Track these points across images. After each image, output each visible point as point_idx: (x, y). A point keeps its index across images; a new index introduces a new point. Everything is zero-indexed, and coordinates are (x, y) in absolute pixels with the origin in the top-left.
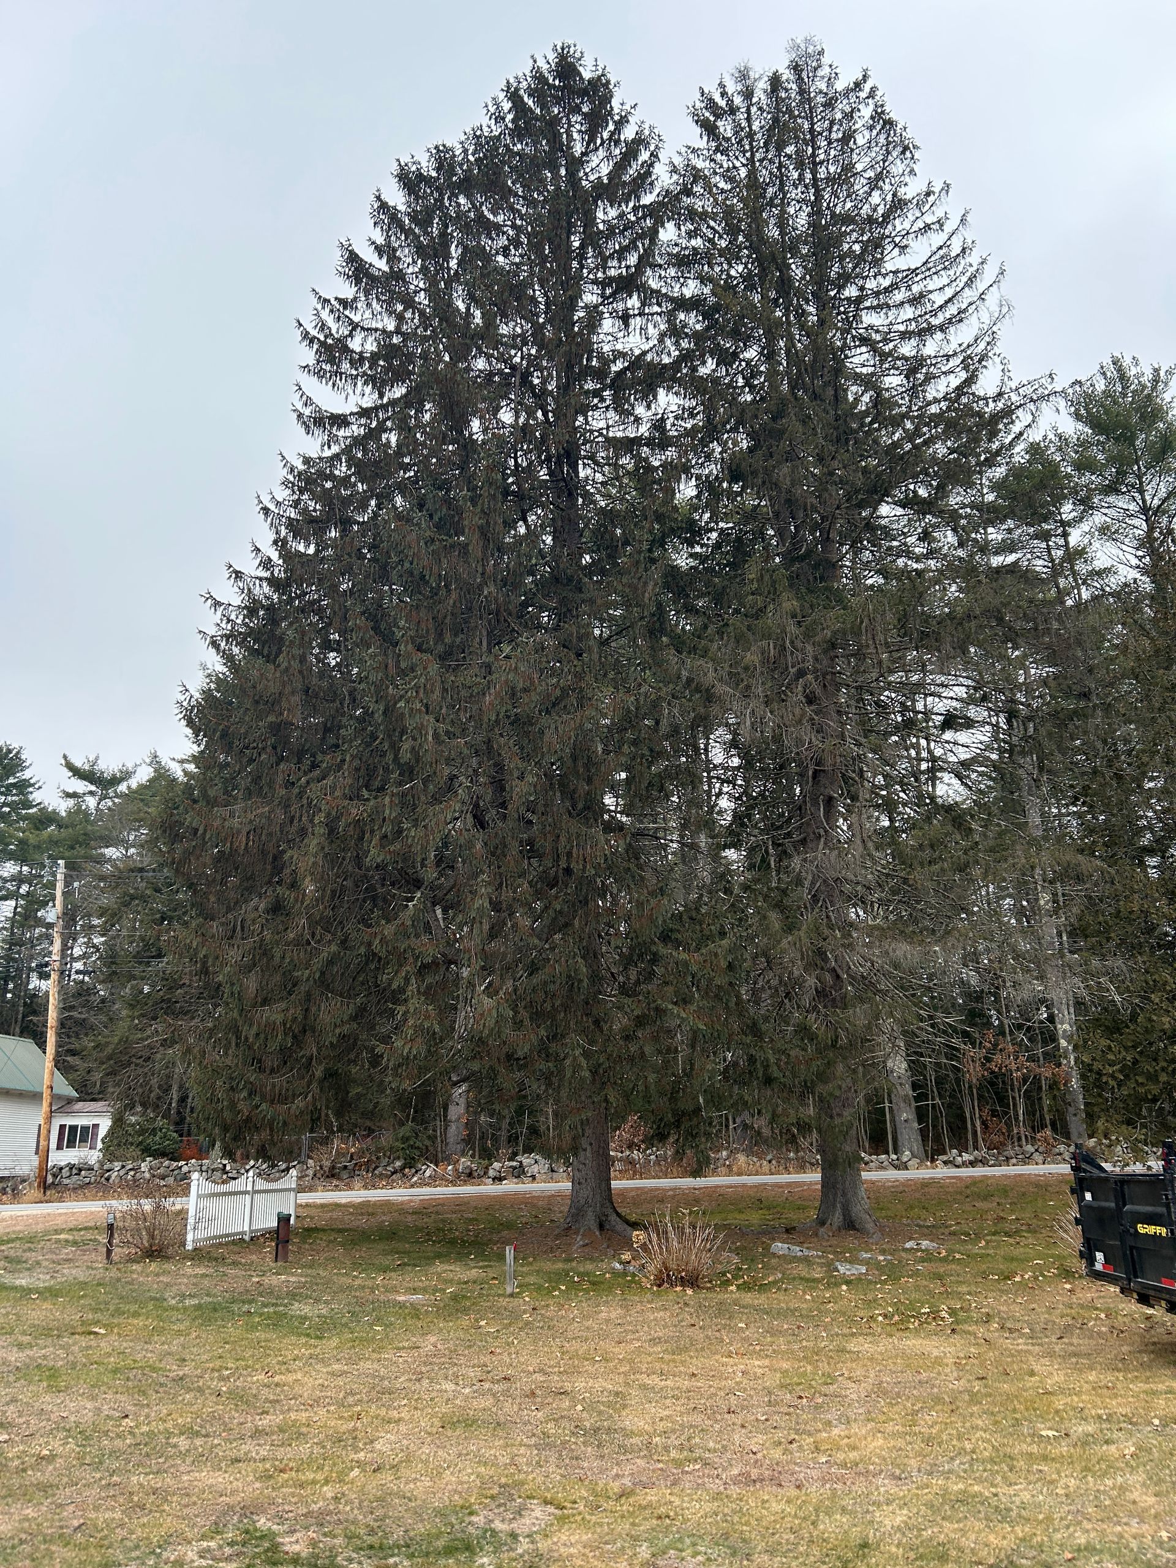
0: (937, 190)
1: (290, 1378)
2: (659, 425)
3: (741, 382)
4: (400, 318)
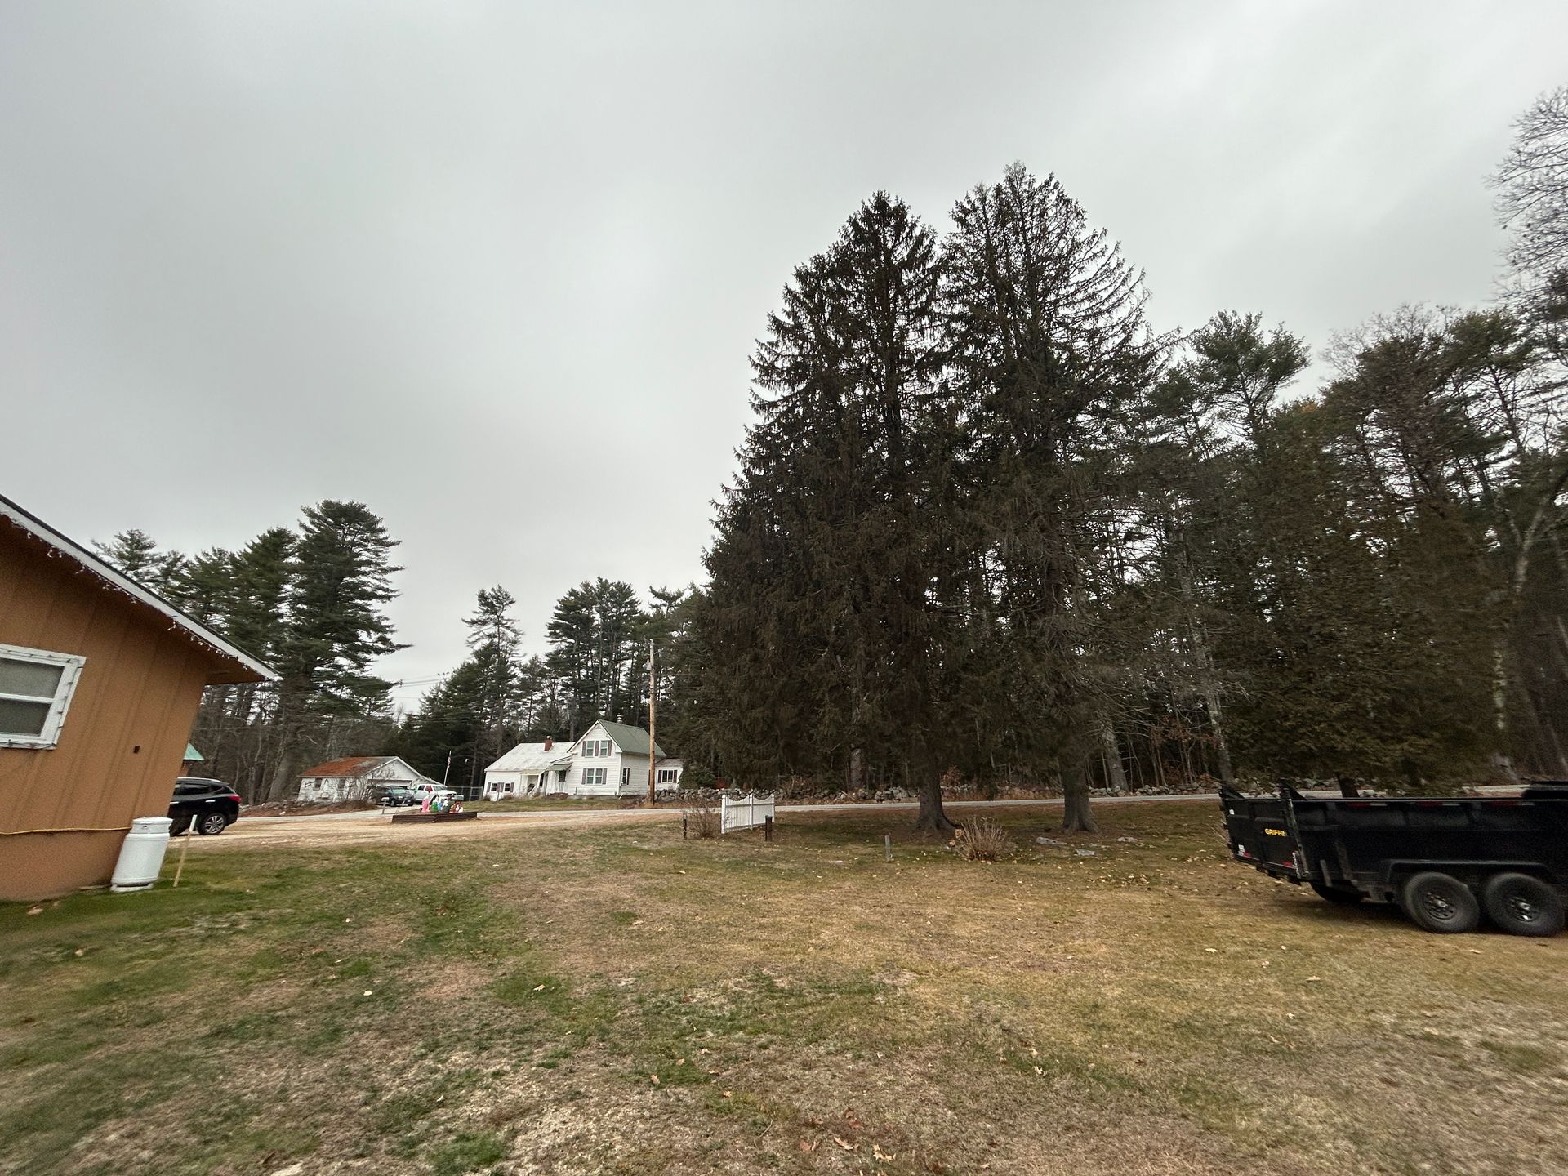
0: (1099, 234)
1: (776, 900)
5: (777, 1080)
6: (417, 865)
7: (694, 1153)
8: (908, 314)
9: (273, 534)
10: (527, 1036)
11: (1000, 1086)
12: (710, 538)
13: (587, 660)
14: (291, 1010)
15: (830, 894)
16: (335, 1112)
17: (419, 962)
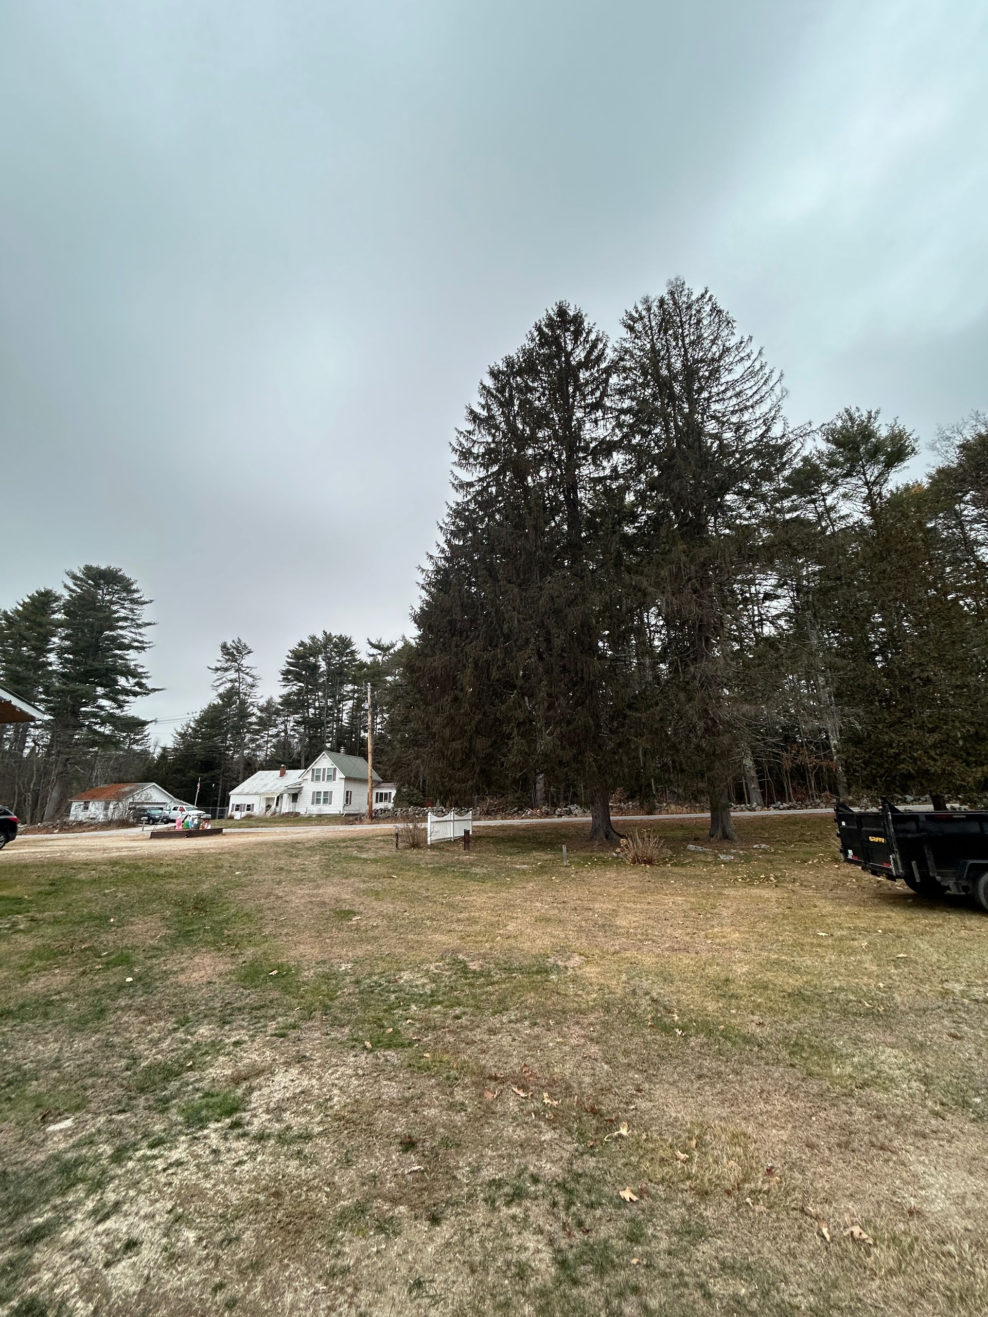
0: (745, 340)
1: (472, 898)
2: (614, 469)
3: (653, 444)
4: (494, 436)
5: (467, 1044)
6: (172, 873)
7: (398, 1102)
8: (585, 407)
9: (40, 594)
10: (262, 1012)
11: (646, 1044)
12: (418, 599)
13: (315, 700)
14: (64, 995)
15: (516, 894)
16: (102, 1076)
17: (172, 953)
